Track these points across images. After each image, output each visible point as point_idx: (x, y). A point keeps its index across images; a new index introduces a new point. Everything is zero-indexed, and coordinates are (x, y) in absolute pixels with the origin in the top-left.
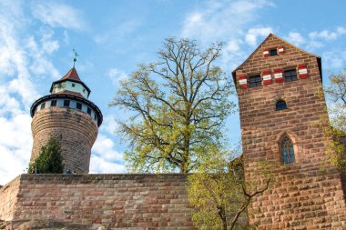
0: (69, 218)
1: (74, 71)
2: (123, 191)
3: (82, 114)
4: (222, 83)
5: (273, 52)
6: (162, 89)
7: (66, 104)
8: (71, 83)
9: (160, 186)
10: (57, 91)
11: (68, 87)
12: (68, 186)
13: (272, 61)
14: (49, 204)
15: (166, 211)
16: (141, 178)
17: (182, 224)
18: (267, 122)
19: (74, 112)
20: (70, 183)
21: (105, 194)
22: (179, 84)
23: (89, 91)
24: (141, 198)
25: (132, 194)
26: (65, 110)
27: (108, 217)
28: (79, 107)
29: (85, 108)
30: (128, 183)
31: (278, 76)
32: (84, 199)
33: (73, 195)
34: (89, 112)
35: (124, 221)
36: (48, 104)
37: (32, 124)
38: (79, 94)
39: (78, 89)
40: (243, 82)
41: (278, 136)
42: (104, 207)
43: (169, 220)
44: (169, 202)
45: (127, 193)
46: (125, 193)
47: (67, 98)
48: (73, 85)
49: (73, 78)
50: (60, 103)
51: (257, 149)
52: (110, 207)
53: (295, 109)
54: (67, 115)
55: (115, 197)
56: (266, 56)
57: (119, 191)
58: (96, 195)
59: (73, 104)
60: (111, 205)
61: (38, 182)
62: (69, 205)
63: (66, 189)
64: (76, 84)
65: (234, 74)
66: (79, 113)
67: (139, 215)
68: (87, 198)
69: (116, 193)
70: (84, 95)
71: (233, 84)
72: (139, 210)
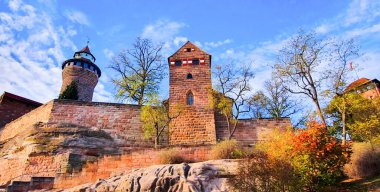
0: (79, 123)
1: (87, 48)
2: (109, 111)
3: (90, 71)
4: (162, 63)
5: (189, 50)
6: (132, 62)
7: (82, 65)
9: (128, 110)
10: (77, 57)
11: (84, 55)
12: (80, 106)
13: (188, 54)
14: (69, 115)
15: (129, 123)
16: (118, 106)
17: (137, 130)
18: (182, 84)
19: (86, 69)
21: (99, 112)
22: (141, 61)
23: (95, 59)
24: (118, 115)
25: (113, 113)
26: (81, 67)
27: (100, 124)
28: (89, 67)
29: (92, 68)
30: (112, 107)
31: (190, 62)
32: (88, 113)
33: (82, 111)
34: (94, 70)
35: (108, 126)
36: (72, 64)
37: (62, 73)
38: (90, 60)
39: (89, 57)
40: (173, 63)
41: (187, 91)
42: (98, 118)
43: (131, 127)
44: (131, 118)
45: (111, 112)
47: (83, 62)
49: (87, 51)
50: (79, 63)
51: (176, 96)
53: (196, 79)
54: (82, 70)
55: (104, 114)
56: (185, 51)
57: (107, 111)
58: (95, 112)
59: (86, 65)
60: (102, 117)
61: (64, 103)
62: (80, 117)
63: (79, 108)
64: (88, 55)
65: (169, 59)
66: (88, 70)
67: (116, 124)
68: (90, 113)
69: (105, 112)
70: (92, 61)
71: (168, 63)
72: (116, 121)
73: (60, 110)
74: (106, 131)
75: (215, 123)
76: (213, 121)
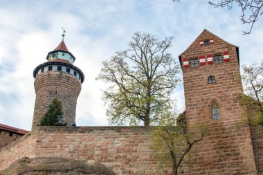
0: (72, 156)
1: (63, 44)
2: (107, 138)
3: (70, 76)
7: (59, 69)
8: (62, 53)
9: (131, 134)
11: (60, 56)
12: (71, 134)
13: (206, 49)
14: (59, 147)
15: (136, 151)
16: (119, 129)
17: (147, 160)
18: (202, 92)
19: (65, 74)
20: (72, 133)
21: (95, 139)
22: (143, 66)
23: (74, 59)
24: (119, 142)
25: (113, 139)
26: (58, 73)
27: (98, 155)
28: (68, 71)
29: (72, 72)
30: (111, 132)
31: (210, 59)
32: (81, 143)
33: (74, 141)
34: (75, 74)
35: (109, 158)
36: (46, 69)
37: (35, 83)
38: (68, 61)
40: (186, 63)
41: (209, 101)
42: (95, 149)
43: (138, 157)
44: (137, 145)
45: (110, 139)
46: (109, 139)
47: (60, 64)
48: (63, 55)
50: (55, 68)
51: (195, 110)
52: (99, 149)
53: (221, 83)
54: (60, 77)
55: (102, 142)
56: (202, 45)
57: (105, 138)
58: (90, 141)
59: (64, 69)
60: (100, 147)
61: (50, 132)
62: (71, 147)
63: (69, 136)
64: (66, 54)
65: (180, 57)
66: (68, 75)
67: (118, 154)
68: (83, 143)
69: (103, 139)
70: (71, 61)
71: (180, 66)
72: (118, 150)
73: (46, 140)
74: (107, 164)
75: (253, 143)
76: (249, 140)
